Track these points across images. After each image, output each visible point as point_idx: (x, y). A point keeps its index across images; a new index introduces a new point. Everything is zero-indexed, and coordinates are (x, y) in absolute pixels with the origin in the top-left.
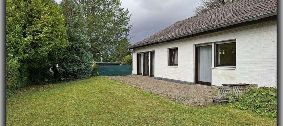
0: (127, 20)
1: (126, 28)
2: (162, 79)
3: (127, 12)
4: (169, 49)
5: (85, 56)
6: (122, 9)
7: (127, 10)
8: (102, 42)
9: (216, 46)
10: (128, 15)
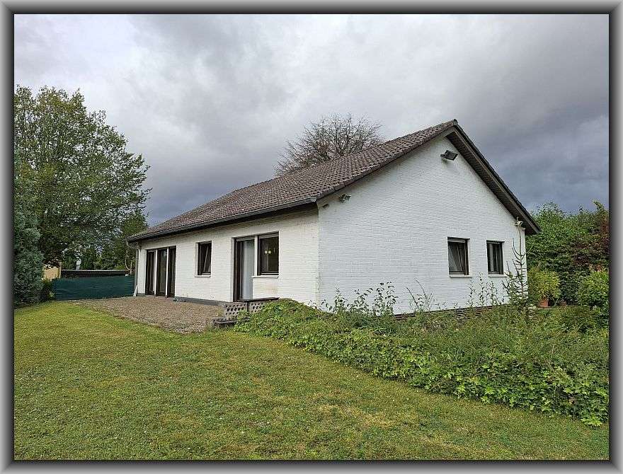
0: (140, 178)
1: (139, 193)
2: (186, 300)
3: (139, 162)
4: (199, 244)
5: (24, 257)
6: (129, 156)
7: (140, 158)
8: (76, 224)
9: (260, 241)
10: (143, 167)
